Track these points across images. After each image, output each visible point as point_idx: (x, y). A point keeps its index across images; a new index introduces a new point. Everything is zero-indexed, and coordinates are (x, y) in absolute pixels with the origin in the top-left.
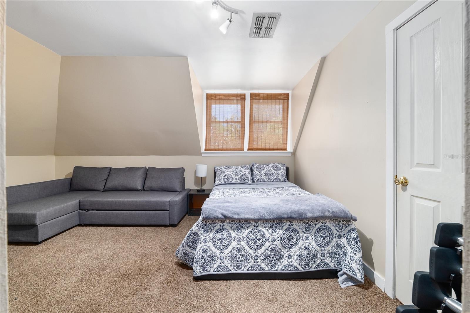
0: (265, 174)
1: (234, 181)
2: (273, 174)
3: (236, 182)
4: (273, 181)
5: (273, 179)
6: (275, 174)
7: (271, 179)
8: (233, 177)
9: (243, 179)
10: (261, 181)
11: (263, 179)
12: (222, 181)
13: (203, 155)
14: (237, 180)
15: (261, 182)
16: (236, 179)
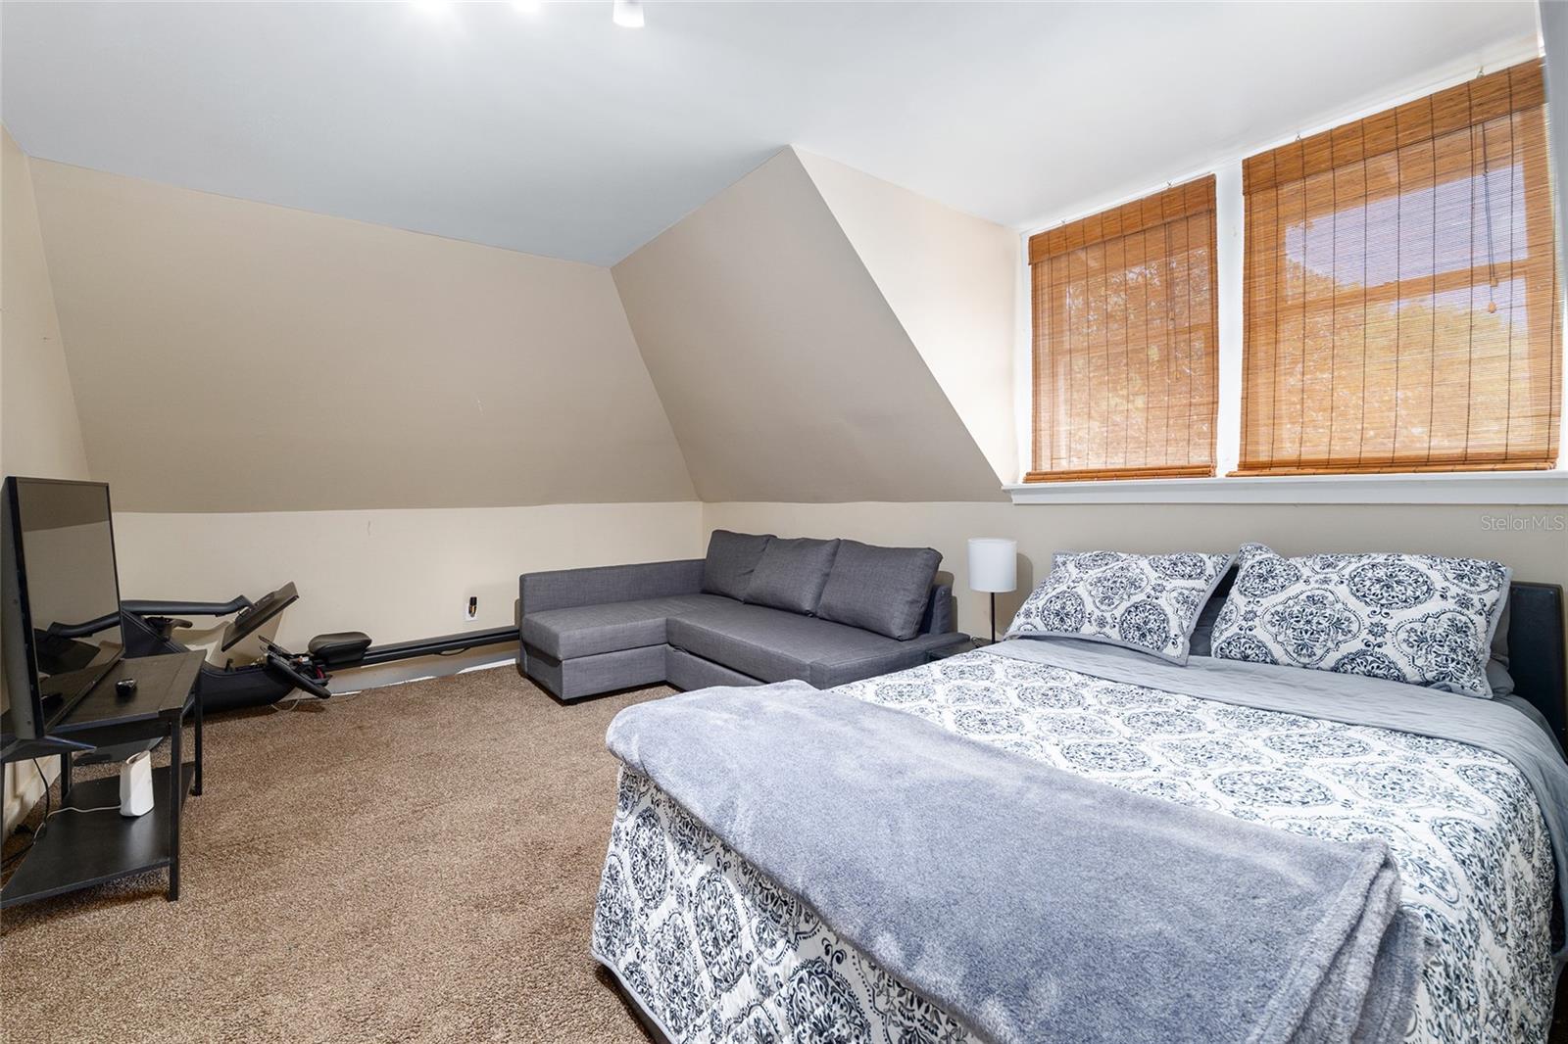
0: (1281, 618)
1: (1088, 630)
2: (1337, 624)
3: (1100, 638)
4: (1335, 669)
5: (1337, 655)
6: (1354, 627)
7: (1319, 652)
8: (1089, 607)
9: (1139, 629)
10: (1251, 656)
11: (1261, 645)
12: (1037, 621)
13: (1016, 499)
14: (1107, 630)
15: (1245, 658)
16: (1102, 623)
